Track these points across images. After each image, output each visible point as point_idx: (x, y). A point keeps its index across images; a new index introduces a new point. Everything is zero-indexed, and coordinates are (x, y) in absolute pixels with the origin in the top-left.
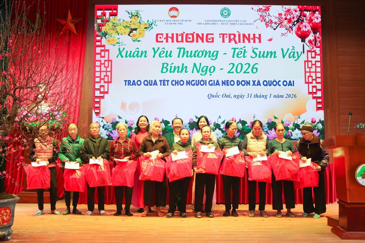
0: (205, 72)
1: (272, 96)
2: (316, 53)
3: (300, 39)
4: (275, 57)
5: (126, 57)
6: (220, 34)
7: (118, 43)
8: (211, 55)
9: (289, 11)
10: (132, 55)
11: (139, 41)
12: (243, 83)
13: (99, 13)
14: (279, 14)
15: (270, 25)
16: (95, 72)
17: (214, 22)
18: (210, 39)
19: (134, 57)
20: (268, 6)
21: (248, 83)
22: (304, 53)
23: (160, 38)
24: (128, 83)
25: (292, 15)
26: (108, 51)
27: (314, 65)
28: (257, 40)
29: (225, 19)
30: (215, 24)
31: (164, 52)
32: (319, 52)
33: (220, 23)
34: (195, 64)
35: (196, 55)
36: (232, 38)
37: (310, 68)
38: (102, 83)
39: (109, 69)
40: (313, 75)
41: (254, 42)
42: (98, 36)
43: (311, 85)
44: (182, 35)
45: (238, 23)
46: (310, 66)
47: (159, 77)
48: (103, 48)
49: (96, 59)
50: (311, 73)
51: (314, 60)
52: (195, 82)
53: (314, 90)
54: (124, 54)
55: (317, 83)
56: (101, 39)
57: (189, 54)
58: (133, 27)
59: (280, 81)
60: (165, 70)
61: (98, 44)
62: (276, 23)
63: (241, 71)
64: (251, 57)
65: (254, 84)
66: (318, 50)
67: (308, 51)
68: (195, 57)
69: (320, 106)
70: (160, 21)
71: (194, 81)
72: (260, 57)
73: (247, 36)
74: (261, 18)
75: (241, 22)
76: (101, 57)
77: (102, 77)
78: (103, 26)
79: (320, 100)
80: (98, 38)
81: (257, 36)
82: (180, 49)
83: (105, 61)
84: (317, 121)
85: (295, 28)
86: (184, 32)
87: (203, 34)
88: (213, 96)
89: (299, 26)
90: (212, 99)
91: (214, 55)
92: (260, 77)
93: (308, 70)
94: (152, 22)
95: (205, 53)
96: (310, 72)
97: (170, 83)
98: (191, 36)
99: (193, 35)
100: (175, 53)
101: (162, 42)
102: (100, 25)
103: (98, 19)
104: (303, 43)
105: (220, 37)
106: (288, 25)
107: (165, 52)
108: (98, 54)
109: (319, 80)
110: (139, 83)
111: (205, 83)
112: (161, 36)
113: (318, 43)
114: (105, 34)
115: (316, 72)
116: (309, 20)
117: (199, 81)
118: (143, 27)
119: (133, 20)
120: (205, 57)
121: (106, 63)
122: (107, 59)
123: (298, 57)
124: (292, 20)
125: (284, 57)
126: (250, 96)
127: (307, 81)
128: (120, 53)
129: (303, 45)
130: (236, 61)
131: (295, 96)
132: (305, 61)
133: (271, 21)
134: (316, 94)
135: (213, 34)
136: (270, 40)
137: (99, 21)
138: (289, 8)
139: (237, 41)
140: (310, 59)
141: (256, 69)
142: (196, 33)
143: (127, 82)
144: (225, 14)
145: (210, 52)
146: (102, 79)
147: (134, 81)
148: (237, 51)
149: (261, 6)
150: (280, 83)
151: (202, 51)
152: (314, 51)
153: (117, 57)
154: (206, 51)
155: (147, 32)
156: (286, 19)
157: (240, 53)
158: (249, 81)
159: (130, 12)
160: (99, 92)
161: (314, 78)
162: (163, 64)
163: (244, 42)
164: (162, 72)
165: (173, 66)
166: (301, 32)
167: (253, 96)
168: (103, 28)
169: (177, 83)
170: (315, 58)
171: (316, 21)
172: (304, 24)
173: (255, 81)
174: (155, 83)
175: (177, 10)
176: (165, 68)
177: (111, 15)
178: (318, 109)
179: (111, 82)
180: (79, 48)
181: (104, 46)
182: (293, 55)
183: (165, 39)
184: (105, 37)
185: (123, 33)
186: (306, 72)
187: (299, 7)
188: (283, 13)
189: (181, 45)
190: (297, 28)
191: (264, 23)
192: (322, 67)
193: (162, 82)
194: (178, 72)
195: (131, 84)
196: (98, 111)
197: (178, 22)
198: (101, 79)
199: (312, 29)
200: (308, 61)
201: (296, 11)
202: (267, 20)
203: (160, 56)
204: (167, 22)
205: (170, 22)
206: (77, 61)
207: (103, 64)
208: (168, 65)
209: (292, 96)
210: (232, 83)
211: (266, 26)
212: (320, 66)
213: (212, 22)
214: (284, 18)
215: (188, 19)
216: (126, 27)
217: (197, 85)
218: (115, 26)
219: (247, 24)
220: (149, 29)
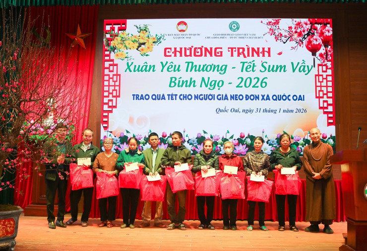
0: (213, 87)
1: (282, 111)
2: (327, 67)
3: (311, 53)
4: (284, 71)
5: (134, 71)
6: (229, 48)
7: (126, 57)
8: (219, 69)
9: (299, 24)
10: (140, 69)
11: (147, 55)
12: (252, 97)
13: (108, 28)
14: (289, 27)
15: (279, 38)
16: (103, 86)
17: (223, 36)
18: (218, 53)
19: (142, 71)
20: (276, 19)
21: (257, 98)
22: (314, 67)
23: (169, 52)
24: (136, 97)
25: (302, 29)
26: (116, 65)
27: (325, 79)
28: (266, 54)
29: (234, 33)
30: (223, 38)
31: (172, 66)
32: (330, 66)
33: (229, 36)
34: (203, 79)
35: (205, 69)
36: (241, 52)
37: (321, 82)
38: (111, 97)
39: (117, 84)
40: (324, 89)
41: (264, 56)
42: (107, 51)
43: (321, 100)
44: (191, 49)
45: (247, 36)
46: (321, 80)
47: (167, 91)
48: (112, 63)
49: (105, 74)
50: (322, 88)
51: (325, 74)
52: (203, 96)
53: (325, 105)
54: (132, 68)
55: (328, 97)
56: (110, 53)
57: (197, 69)
58: (142, 41)
59: (289, 96)
60: (173, 84)
61: (107, 58)
62: (285, 37)
63: (249, 86)
64: (260, 71)
65: (263, 99)
66: (329, 64)
67: (319, 65)
68: (203, 71)
69: (331, 121)
70: (169, 35)
71: (202, 95)
72: (269, 71)
73: (256, 50)
74: (271, 32)
75: (250, 36)
76: (110, 71)
77: (111, 91)
78: (112, 40)
79: (331, 115)
80: (107, 53)
81: (266, 49)
82: (188, 63)
83: (114, 75)
84: (328, 136)
85: (305, 42)
86: (192, 46)
87: (211, 48)
88: (221, 111)
89: (309, 39)
90: (221, 113)
91: (223, 69)
92: (269, 91)
93: (318, 84)
94: (160, 36)
95: (214, 67)
96: (321, 86)
97: (178, 97)
98: (199, 50)
100: (183, 67)
101: (170, 56)
102: (109, 40)
103: (107, 34)
104: (313, 57)
105: (229, 51)
106: (298, 39)
107: (174, 66)
108: (107, 68)
109: (330, 95)
110: (147, 97)
111: (213, 97)
112: (169, 50)
113: (329, 56)
114: (114, 49)
115: (327, 86)
116: (320, 34)
117: (207, 95)
118: (151, 41)
119: (141, 34)
120: (213, 71)
121: (115, 77)
122: (116, 73)
123: (309, 71)
124: (303, 33)
125: (294, 71)
126: (259, 110)
127: (318, 96)
128: (129, 67)
129: (314, 59)
130: (245, 75)
131: (305, 111)
132: (316, 75)
133: (281, 35)
134: (328, 109)
135: (221, 48)
136: (280, 54)
137: (108, 36)
138: (299, 21)
139: (246, 55)
140: (321, 73)
141: (266, 83)
142: (204, 47)
143: (135, 97)
144: (234, 28)
145: (218, 66)
146: (111, 93)
147: (142, 95)
148: (246, 65)
149: (270, 20)
150: (289, 98)
151: (210, 65)
153: (126, 71)
154: (215, 65)
155: (155, 47)
156: (296, 32)
157: (249, 67)
158: (258, 95)
159: (139, 27)
160: (107, 106)
161: (325, 92)
162: (171, 78)
163: (253, 56)
164: (170, 86)
165: (181, 80)
166: (312, 45)
167: (262, 111)
168: (111, 42)
169: (185, 97)
170: (326, 71)
171: (327, 34)
172: (315, 37)
173: (264, 95)
174: (163, 98)
175: (185, 24)
176: (174, 82)
177: (120, 29)
178: (329, 124)
179: (119, 96)
180: (88, 62)
181: (112, 60)
182: (304, 69)
183: (173, 53)
184: (114, 51)
185: (132, 48)
186: (316, 86)
187: (309, 20)
188: (293, 27)
189: (189, 59)
190: (308, 42)
191: (273, 36)
192: (333, 81)
193: (170, 96)
194: (186, 86)
195: (139, 98)
196: (106, 125)
197: (186, 36)
198: (109, 93)
199: (323, 43)
200: (319, 75)
201: (306, 24)
202: (277, 33)
203: (168, 71)
204: (175, 37)
205: (178, 36)
206: (86, 75)
207: (111, 78)
208: (176, 79)
209: (302, 110)
210: (241, 97)
211: (275, 40)
212: (331, 80)
213: (221, 36)
214: (294, 32)
215: (196, 33)
216: (134, 41)
217: (206, 99)
218: (124, 41)
219: (256, 38)
220: (157, 44)
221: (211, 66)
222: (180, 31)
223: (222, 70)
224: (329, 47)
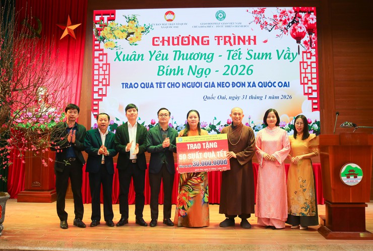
0: (200, 74)
1: (267, 97)
2: (311, 55)
3: (295, 41)
4: (270, 58)
5: (124, 60)
6: (215, 37)
7: (115, 47)
8: (206, 57)
9: (284, 12)
10: (129, 58)
11: (135, 45)
12: (238, 85)
13: (97, 18)
14: (274, 16)
15: (265, 27)
16: (93, 75)
17: (209, 25)
18: (205, 42)
19: (131, 60)
20: (262, 8)
21: (243, 85)
22: (299, 54)
23: (157, 41)
24: (126, 85)
25: (287, 17)
26: (106, 54)
27: (309, 65)
28: (252, 42)
29: (221, 22)
30: (210, 27)
31: (160, 55)
32: (315, 53)
33: (215, 25)
34: (190, 67)
35: (192, 57)
36: (227, 40)
37: (305, 69)
38: (100, 86)
39: (107, 72)
40: (309, 76)
41: (249, 44)
42: (97, 41)
43: (306, 86)
44: (178, 38)
45: (233, 25)
46: (305, 67)
47: (155, 79)
48: (101, 52)
49: (95, 63)
50: (307, 74)
51: (309, 61)
52: (191, 84)
53: (310, 91)
54: (121, 57)
55: (312, 84)
56: (100, 43)
57: (185, 57)
58: (130, 31)
59: (275, 82)
60: (161, 73)
61: (96, 48)
62: (271, 25)
63: (236, 73)
64: (247, 59)
65: (249, 86)
66: (313, 51)
67: (303, 52)
69: (316, 107)
70: (157, 24)
71: (189, 83)
72: (255, 59)
73: (242, 38)
74: (256, 21)
75: (236, 25)
76: (100, 61)
77: (101, 80)
78: (101, 30)
79: (315, 101)
80: (97, 43)
81: (252, 38)
82: (176, 52)
83: (103, 64)
84: (313, 122)
85: (290, 30)
86: (180, 36)
87: (198, 37)
88: (208, 98)
89: (294, 27)
90: (208, 101)
91: (210, 58)
92: (255, 78)
93: (303, 71)
94: (148, 26)
95: (201, 56)
96: (305, 73)
97: (166, 85)
98: (186, 39)
99: (188, 38)
100: (171, 56)
101: (159, 45)
102: (98, 30)
103: (96, 24)
104: (298, 44)
105: (216, 40)
106: (283, 27)
107: (162, 55)
108: (97, 58)
109: (315, 81)
110: (136, 85)
111: (200, 85)
112: (157, 39)
113: (313, 43)
114: (103, 39)
115: (311, 73)
116: (304, 22)
117: (194, 83)
118: (139, 30)
119: (130, 24)
120: (200, 59)
121: (105, 66)
122: (105, 63)
123: (294, 58)
124: (287, 21)
125: (279, 58)
126: (245, 97)
127: (302, 82)
128: (118, 56)
129: (299, 46)
130: (231, 63)
131: (291, 97)
132: (301, 62)
133: (267, 23)
134: (312, 95)
135: (208, 37)
136: (265, 42)
137: (98, 26)
138: (284, 10)
139: (232, 43)
140: (305, 60)
141: (252, 70)
142: (191, 36)
143: (124, 85)
144: (221, 17)
145: (205, 54)
146: (101, 82)
147: (131, 84)
148: (232, 53)
149: (256, 9)
150: (275, 84)
152: (310, 52)
153: (115, 60)
155: (144, 36)
156: (281, 20)
157: (235, 55)
158: (245, 82)
159: (127, 17)
160: (97, 94)
161: (310, 79)
162: (160, 67)
163: (239, 44)
164: (158, 75)
165: (169, 68)
166: (296, 33)
167: (248, 97)
168: (101, 32)
169: (173, 85)
170: (310, 58)
171: (311, 22)
172: (299, 25)
173: (250, 82)
174: (152, 86)
175: (173, 13)
176: (162, 70)
178: (314, 109)
179: (109, 85)
180: (78, 52)
181: (102, 50)
182: (289, 56)
183: (161, 42)
184: (103, 41)
185: (121, 38)
186: (301, 73)
187: (294, 9)
188: (278, 15)
189: (177, 48)
190: (292, 30)
191: (259, 25)
192: (318, 68)
193: (159, 85)
194: (174, 74)
195: (128, 86)
196: (96, 113)
197: (174, 26)
198: (99, 82)
199: (307, 30)
200: (303, 62)
201: (291, 12)
202: (262, 22)
203: (156, 60)
204: (163, 26)
205: (166, 26)
206: (76, 65)
207: (101, 67)
208: (164, 67)
209: (287, 97)
210: (228, 85)
211: (261, 28)
212: (315, 66)
213: (207, 25)
214: (279, 20)
215: (184, 23)
216: (123, 31)
217: (193, 87)
218: (113, 31)
219: (242, 26)
220: (146, 33)
221: (198, 55)
222: (168, 20)
223: (208, 58)
224: (314, 34)
